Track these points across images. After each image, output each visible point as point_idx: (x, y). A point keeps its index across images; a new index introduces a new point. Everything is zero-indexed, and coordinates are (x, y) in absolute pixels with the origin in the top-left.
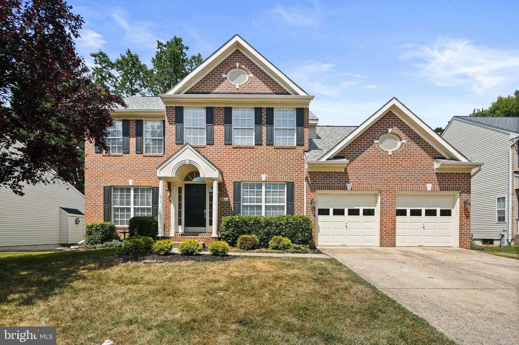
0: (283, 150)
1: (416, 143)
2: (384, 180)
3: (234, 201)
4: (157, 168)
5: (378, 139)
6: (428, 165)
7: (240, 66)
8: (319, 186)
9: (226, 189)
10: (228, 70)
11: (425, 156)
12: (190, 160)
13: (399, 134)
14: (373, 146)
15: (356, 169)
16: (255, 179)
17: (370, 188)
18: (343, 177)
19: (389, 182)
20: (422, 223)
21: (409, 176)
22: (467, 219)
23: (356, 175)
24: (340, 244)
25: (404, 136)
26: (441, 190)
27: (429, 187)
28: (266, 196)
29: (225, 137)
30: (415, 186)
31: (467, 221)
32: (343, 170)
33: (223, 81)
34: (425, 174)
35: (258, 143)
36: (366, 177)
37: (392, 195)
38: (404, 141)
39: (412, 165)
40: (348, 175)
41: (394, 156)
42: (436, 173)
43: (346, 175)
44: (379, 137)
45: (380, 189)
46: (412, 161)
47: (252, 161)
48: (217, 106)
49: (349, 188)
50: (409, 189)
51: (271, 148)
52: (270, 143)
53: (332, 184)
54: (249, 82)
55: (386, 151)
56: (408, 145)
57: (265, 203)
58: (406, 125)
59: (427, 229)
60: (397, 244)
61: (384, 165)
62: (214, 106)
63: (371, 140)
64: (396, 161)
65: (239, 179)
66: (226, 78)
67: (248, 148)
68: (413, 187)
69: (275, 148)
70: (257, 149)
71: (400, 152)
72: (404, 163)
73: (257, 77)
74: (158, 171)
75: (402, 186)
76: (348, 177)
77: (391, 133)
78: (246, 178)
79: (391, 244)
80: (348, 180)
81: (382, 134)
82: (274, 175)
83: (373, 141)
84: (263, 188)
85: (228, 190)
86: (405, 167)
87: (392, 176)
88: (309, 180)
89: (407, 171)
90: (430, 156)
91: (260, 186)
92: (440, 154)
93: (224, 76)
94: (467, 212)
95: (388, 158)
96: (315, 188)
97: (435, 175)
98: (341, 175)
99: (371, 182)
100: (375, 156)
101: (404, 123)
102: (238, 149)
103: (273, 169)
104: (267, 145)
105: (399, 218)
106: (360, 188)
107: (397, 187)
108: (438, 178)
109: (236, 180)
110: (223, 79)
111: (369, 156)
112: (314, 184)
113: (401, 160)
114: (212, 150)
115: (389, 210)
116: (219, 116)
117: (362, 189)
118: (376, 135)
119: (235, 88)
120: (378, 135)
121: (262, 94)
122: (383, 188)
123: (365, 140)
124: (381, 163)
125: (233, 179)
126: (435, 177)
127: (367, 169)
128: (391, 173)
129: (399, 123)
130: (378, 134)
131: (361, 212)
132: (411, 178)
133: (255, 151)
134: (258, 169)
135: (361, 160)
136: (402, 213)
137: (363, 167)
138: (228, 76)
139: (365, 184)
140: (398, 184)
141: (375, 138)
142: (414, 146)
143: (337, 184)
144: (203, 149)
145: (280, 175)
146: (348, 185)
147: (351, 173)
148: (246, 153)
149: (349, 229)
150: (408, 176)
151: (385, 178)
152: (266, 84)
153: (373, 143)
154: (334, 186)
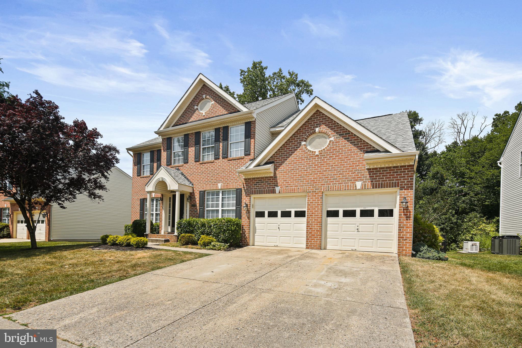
0: (234, 161)
1: (345, 139)
2: (311, 181)
3: (199, 207)
4: (146, 185)
5: (305, 141)
6: (358, 161)
7: (206, 97)
8: (253, 190)
9: (195, 197)
10: (198, 102)
11: (355, 152)
12: (162, 178)
13: (327, 132)
14: (301, 148)
15: (284, 172)
16: (214, 188)
17: (296, 190)
18: (272, 181)
19: (315, 183)
20: (356, 225)
21: (337, 174)
22: (407, 220)
23: (284, 179)
24: (273, 244)
25: (332, 134)
26: (373, 188)
27: (359, 185)
28: (222, 202)
29: (195, 156)
30: (343, 185)
31: (406, 222)
32: (272, 175)
33: (195, 112)
34: (355, 171)
35: (217, 158)
36: (293, 180)
37: (319, 196)
38: (332, 139)
39: (340, 163)
40: (277, 179)
41: (321, 156)
42: (368, 169)
43: (275, 179)
44: (306, 139)
45: (306, 190)
46: (340, 158)
47: (212, 173)
48: (190, 132)
49: (277, 191)
50: (336, 189)
51: (225, 160)
52: (225, 156)
53: (263, 188)
54: (211, 108)
55: (313, 152)
56: (336, 142)
57: (222, 207)
58: (335, 121)
59: (361, 232)
60: (328, 247)
61: (311, 166)
62: (188, 133)
63: (298, 143)
64: (323, 160)
65: (204, 188)
66: (197, 109)
67: (210, 163)
68: (341, 186)
69: (228, 160)
70: (216, 162)
71: (328, 150)
72: (331, 161)
73: (217, 103)
74: (146, 187)
75: (328, 186)
76: (277, 181)
77: (319, 132)
78: (207, 188)
79: (316, 246)
80: (277, 183)
81: (310, 135)
82: (227, 183)
83: (301, 143)
84: (221, 194)
85: (196, 198)
86: (332, 166)
87: (319, 176)
88: (245, 186)
89: (334, 170)
90: (361, 151)
91: (218, 194)
92: (373, 147)
93: (196, 107)
94: (407, 212)
95: (315, 159)
96: (249, 193)
97: (366, 171)
98: (270, 180)
99: (298, 184)
100: (302, 158)
101: (332, 120)
102: (203, 164)
103: (227, 178)
104: (223, 158)
105: (330, 220)
106: (287, 191)
107: (324, 187)
108: (369, 174)
109: (201, 190)
110: (195, 110)
111: (296, 158)
112: (248, 189)
113: (328, 159)
114: (187, 168)
115: (315, 211)
116: (192, 140)
117: (289, 191)
118: (304, 136)
119: (202, 115)
120: (306, 137)
121: (220, 116)
122: (309, 190)
123: (293, 144)
124: (308, 164)
125: (200, 189)
126: (367, 174)
127: (294, 171)
128: (318, 174)
129: (327, 121)
130: (305, 135)
131: (293, 214)
132: (339, 177)
133: (215, 164)
134: (216, 179)
135: (289, 163)
136: (334, 214)
137: (291, 170)
138: (199, 107)
139: (292, 186)
140: (324, 184)
141: (302, 140)
142: (343, 142)
143: (268, 188)
144: (182, 167)
145: (231, 183)
146: (276, 188)
147: (279, 177)
148: (208, 167)
149: (281, 230)
150: (335, 175)
151: (311, 179)
152: (223, 107)
153: (301, 145)
154: (265, 190)
